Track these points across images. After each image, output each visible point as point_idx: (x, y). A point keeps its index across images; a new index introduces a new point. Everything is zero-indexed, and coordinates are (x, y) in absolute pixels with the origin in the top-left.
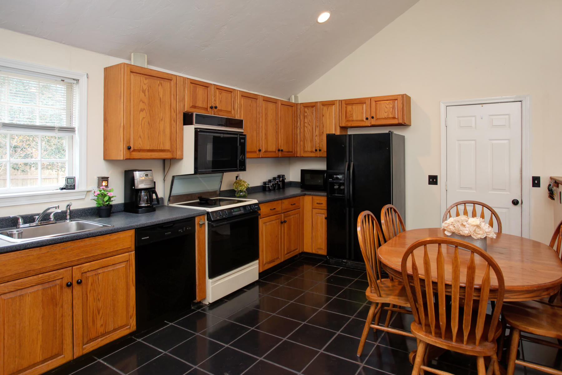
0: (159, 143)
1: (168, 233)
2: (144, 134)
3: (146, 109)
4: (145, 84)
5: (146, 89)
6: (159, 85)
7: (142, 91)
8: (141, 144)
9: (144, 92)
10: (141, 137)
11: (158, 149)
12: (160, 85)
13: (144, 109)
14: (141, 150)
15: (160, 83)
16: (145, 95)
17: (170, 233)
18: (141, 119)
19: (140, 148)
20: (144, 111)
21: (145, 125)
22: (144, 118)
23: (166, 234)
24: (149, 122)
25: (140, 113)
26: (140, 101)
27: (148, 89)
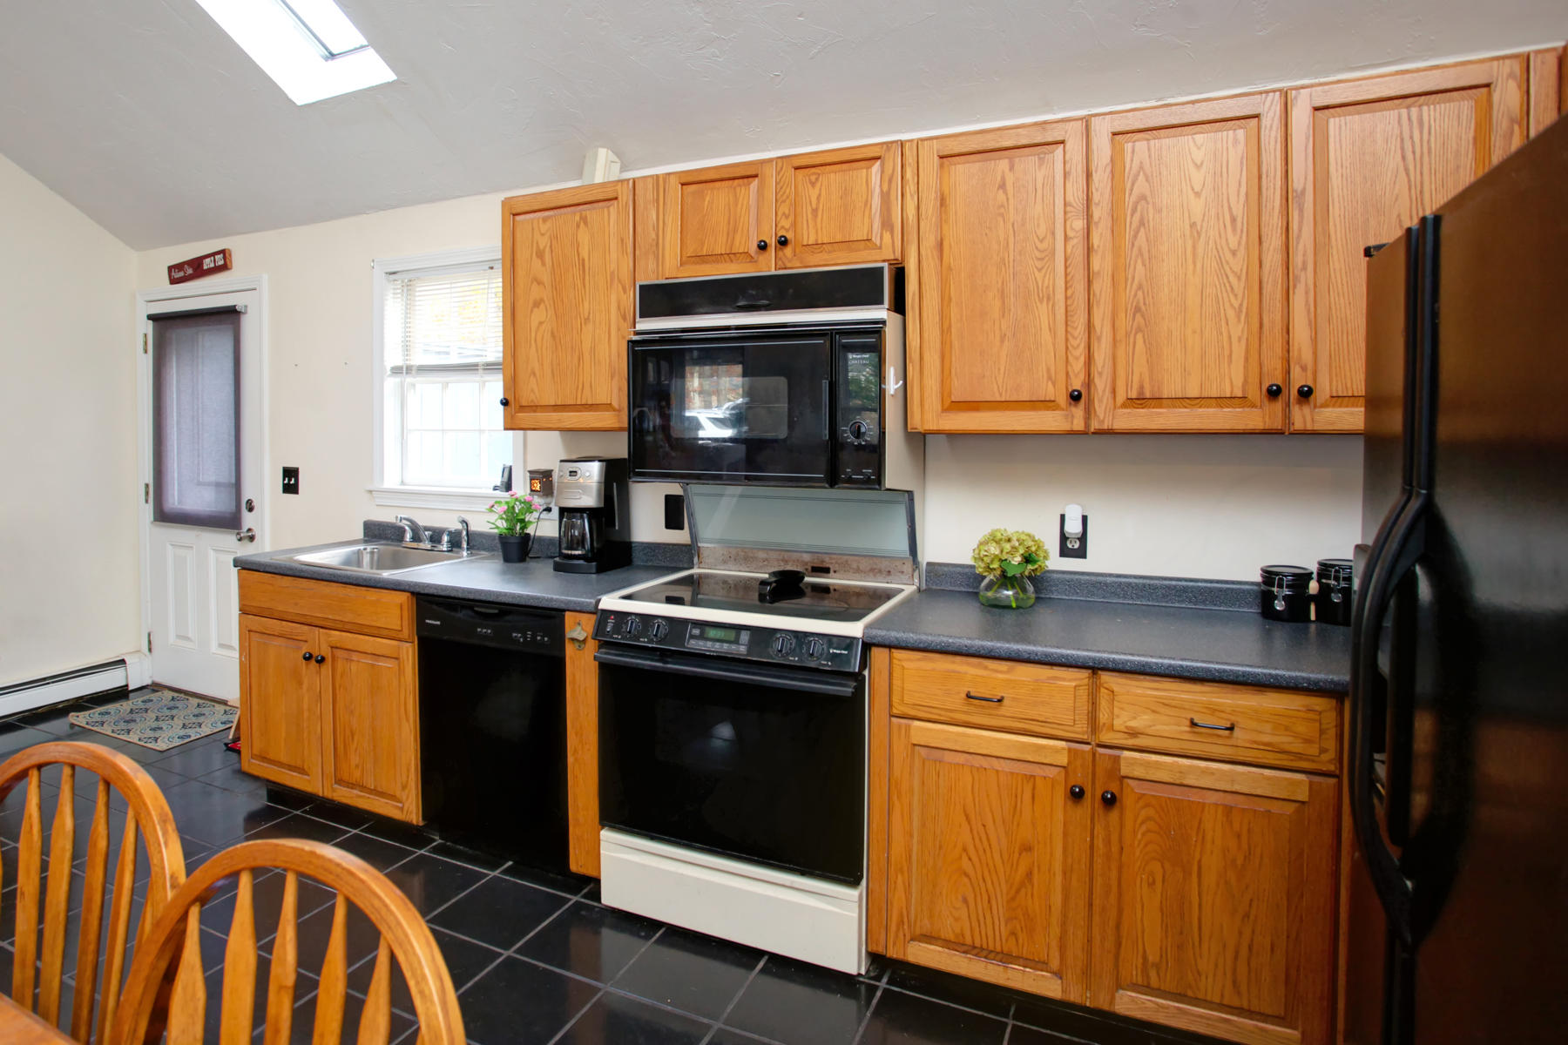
0: (580, 387)
1: (484, 630)
2: (542, 365)
3: (545, 299)
4: (543, 235)
5: (545, 247)
6: (578, 226)
7: (536, 253)
8: (536, 390)
9: (540, 255)
10: (534, 374)
11: (579, 403)
12: (582, 224)
13: (542, 300)
14: (537, 406)
15: (581, 218)
16: (544, 264)
17: (489, 631)
18: (534, 325)
19: (532, 401)
20: (542, 306)
21: (545, 341)
22: (541, 323)
23: (479, 630)
24: (552, 333)
25: (532, 311)
26: (532, 283)
27: (551, 246)
